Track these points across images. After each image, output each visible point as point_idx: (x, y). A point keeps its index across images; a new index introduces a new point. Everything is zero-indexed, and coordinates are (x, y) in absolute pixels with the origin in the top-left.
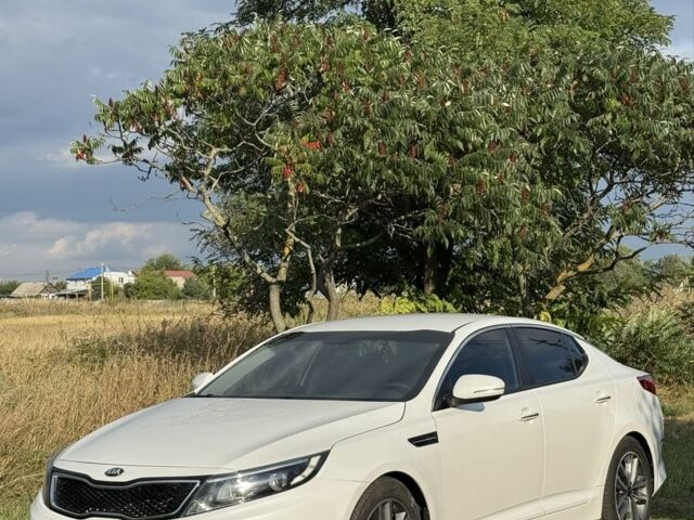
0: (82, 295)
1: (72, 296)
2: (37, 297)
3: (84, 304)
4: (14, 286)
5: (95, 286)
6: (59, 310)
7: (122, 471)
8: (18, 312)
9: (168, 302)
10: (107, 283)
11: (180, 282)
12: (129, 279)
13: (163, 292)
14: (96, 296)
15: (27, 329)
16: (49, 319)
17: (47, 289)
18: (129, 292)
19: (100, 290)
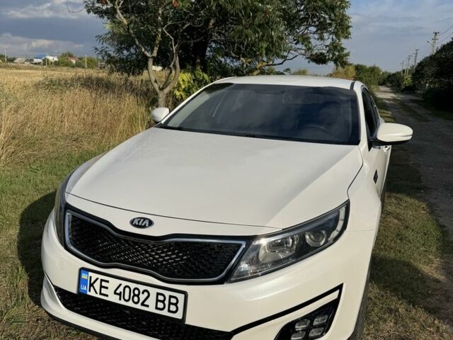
0: (39, 63)
1: (36, 64)
2: (23, 63)
3: (40, 67)
4: (14, 59)
5: (44, 61)
6: (31, 68)
7: (151, 223)
8: (17, 68)
9: (69, 68)
10: (48, 60)
11: (74, 62)
12: (56, 59)
13: (68, 65)
14: (44, 64)
15: (20, 74)
16: (28, 71)
17: (27, 60)
18: (57, 64)
19: (46, 62)
